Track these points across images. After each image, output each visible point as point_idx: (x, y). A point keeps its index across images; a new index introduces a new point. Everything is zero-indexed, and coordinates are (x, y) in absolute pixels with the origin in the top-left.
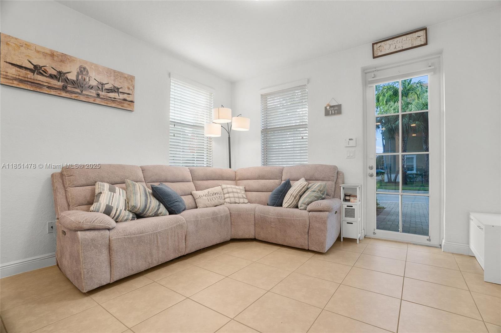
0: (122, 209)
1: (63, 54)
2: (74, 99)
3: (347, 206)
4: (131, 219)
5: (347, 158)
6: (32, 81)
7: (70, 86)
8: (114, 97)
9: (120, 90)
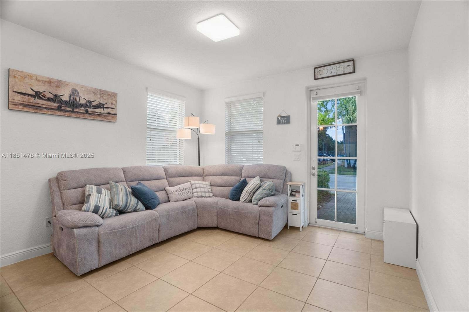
0: (108, 207)
1: (58, 80)
2: (67, 116)
3: (293, 201)
4: (114, 215)
5: (294, 160)
6: (34, 104)
7: (64, 106)
8: (100, 112)
9: (105, 106)
